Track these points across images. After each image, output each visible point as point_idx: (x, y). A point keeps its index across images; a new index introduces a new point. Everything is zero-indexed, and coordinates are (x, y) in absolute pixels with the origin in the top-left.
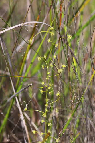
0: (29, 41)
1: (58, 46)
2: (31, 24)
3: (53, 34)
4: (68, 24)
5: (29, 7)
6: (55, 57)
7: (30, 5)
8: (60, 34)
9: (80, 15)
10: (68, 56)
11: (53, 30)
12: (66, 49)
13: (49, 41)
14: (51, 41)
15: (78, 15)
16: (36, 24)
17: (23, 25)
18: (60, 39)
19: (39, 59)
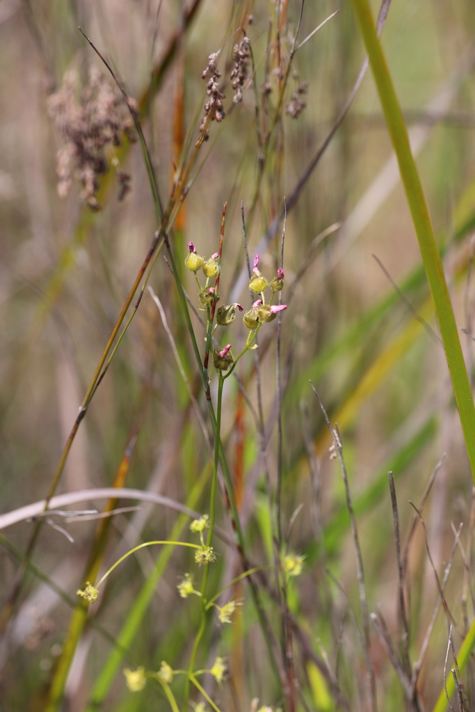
0: (80, 592)
1: (233, 616)
2: (90, 504)
3: (203, 553)
4: (284, 498)
5: (78, 422)
6: (218, 670)
7: (80, 409)
8: (240, 549)
9: (340, 451)
10: (288, 663)
11: (205, 530)
12: (275, 627)
13: (186, 588)
14: (195, 587)
15: (331, 449)
16: (117, 503)
17: (47, 509)
18: (244, 575)
19: (135, 679)
